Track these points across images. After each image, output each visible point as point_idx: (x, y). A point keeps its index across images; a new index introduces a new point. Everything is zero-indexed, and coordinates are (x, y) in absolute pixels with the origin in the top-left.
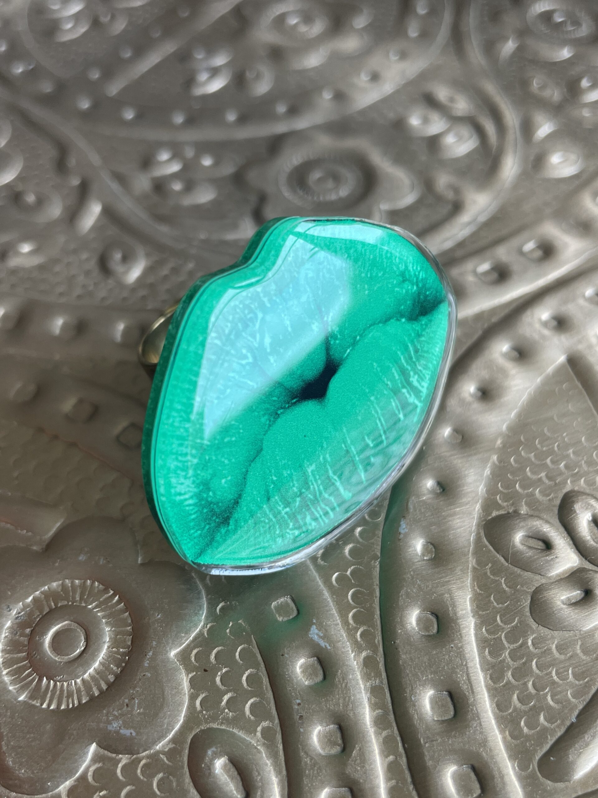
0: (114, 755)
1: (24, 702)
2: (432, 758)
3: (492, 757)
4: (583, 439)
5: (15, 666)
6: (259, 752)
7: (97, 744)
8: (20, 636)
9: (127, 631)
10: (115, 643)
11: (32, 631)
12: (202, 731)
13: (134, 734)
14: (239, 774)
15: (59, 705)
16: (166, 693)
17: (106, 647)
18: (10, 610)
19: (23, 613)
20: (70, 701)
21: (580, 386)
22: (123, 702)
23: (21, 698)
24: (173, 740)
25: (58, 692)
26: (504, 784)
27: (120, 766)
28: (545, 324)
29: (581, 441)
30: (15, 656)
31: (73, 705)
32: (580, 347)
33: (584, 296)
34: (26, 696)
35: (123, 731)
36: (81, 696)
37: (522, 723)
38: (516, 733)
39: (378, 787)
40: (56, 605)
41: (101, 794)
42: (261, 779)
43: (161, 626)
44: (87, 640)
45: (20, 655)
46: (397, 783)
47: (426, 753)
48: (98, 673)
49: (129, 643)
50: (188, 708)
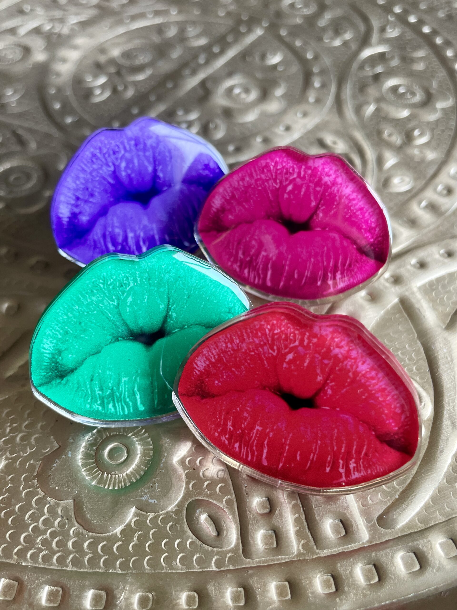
0: (145, 513)
1: (95, 486)
2: (319, 515)
3: (352, 515)
4: (407, 346)
5: (89, 467)
6: (225, 512)
7: (136, 508)
8: (91, 451)
9: (150, 448)
10: (144, 454)
11: (97, 448)
12: (193, 500)
13: (156, 502)
14: (214, 523)
15: (114, 487)
16: (173, 481)
17: (139, 456)
18: (84, 437)
19: (91, 439)
20: (120, 485)
21: (406, 316)
22: (150, 485)
23: (93, 483)
24: (178, 505)
25: (113, 481)
26: (358, 529)
27: (149, 518)
28: (387, 280)
29: (405, 347)
30: (88, 461)
31: (122, 487)
32: (407, 293)
33: (410, 264)
34: (95, 483)
35: (150, 500)
36: (126, 483)
37: (369, 498)
38: (365, 503)
39: (290, 530)
40: (110, 434)
41: (139, 533)
42: (226, 525)
43: (169, 446)
44: (128, 453)
45: (91, 461)
46: (300, 528)
47: (316, 513)
48: (135, 471)
49: (152, 454)
50: (185, 489)
